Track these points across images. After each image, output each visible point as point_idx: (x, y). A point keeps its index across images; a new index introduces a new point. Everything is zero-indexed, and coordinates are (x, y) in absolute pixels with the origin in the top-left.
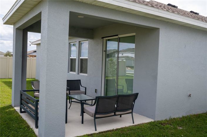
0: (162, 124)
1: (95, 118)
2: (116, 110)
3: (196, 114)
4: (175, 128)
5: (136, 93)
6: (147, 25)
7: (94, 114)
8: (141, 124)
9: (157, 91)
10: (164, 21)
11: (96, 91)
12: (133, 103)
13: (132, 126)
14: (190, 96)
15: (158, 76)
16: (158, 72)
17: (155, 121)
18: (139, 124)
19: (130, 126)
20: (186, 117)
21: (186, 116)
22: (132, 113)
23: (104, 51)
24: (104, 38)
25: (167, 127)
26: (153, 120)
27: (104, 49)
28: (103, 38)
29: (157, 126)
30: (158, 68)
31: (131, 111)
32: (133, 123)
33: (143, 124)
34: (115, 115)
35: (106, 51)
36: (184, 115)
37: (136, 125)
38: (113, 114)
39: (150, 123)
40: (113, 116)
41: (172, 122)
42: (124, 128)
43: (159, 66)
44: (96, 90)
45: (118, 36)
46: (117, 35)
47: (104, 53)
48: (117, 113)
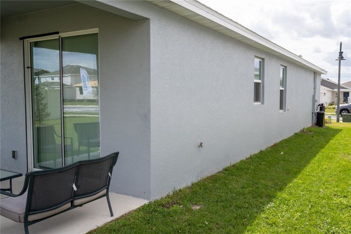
0: (163, 206)
1: (27, 223)
2: (76, 195)
3: (209, 175)
4: (189, 210)
5: (115, 153)
6: (127, 10)
7: (22, 216)
8: (126, 214)
9: (151, 144)
10: (156, 5)
11: (14, 155)
12: (109, 174)
13: (110, 222)
14: (201, 145)
15: (151, 115)
16: (151, 106)
17: (150, 204)
18: (123, 215)
19: (106, 224)
20: (197, 184)
21: (197, 181)
22: (107, 195)
23: (28, 68)
24: (26, 40)
25: (175, 210)
26: (146, 202)
27: (28, 64)
28: (22, 39)
29: (157, 211)
30: (151, 98)
31: (105, 191)
32: (112, 215)
33: (130, 213)
34: (73, 206)
35: (32, 67)
36: (194, 182)
37: (117, 219)
38: (69, 205)
39: (143, 209)
40: (69, 209)
41: (179, 197)
42: (95, 230)
43: (152, 94)
44: (14, 153)
45: (60, 34)
46: (57, 33)
47: (28, 71)
48: (77, 202)
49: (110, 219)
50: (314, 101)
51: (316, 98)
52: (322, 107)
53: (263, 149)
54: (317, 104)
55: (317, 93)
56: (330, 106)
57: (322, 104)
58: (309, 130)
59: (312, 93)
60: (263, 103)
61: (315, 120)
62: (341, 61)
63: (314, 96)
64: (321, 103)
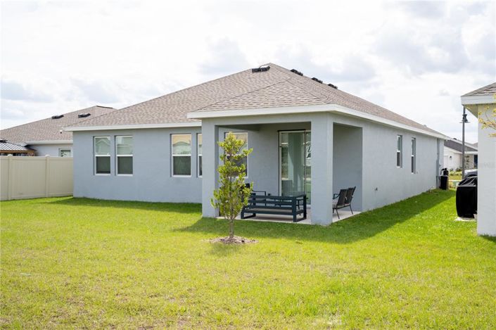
1: (337, 209)
5: (354, 187)
12: (352, 196)
14: (377, 189)
22: (350, 205)
23: (280, 147)
24: (280, 132)
26: (359, 213)
27: (280, 145)
45: (306, 131)
47: (280, 149)
48: (345, 205)
49: (352, 215)
50: (438, 165)
51: (440, 163)
52: (446, 172)
53: (403, 199)
54: (440, 169)
55: (440, 158)
56: (457, 173)
57: (446, 169)
58: (434, 191)
59: (436, 159)
60: (401, 167)
61: (439, 184)
62: (465, 124)
63: (438, 161)
64: (445, 167)
